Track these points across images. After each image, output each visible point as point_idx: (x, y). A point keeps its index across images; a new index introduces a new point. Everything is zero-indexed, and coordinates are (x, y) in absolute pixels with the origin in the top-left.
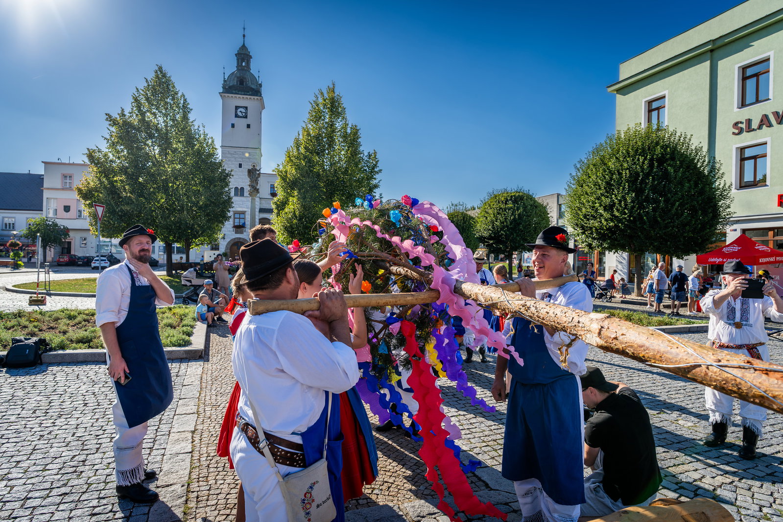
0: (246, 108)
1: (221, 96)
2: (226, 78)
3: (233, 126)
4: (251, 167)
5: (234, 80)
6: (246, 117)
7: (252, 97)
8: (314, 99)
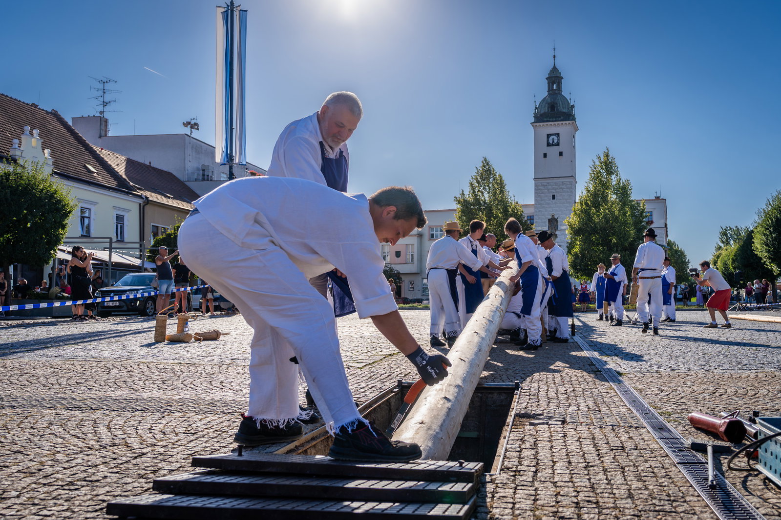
0: (558, 135)
1: (533, 126)
2: (537, 105)
3: (545, 155)
4: (550, 217)
5: (545, 107)
6: (558, 144)
7: (564, 122)
8: (593, 164)
